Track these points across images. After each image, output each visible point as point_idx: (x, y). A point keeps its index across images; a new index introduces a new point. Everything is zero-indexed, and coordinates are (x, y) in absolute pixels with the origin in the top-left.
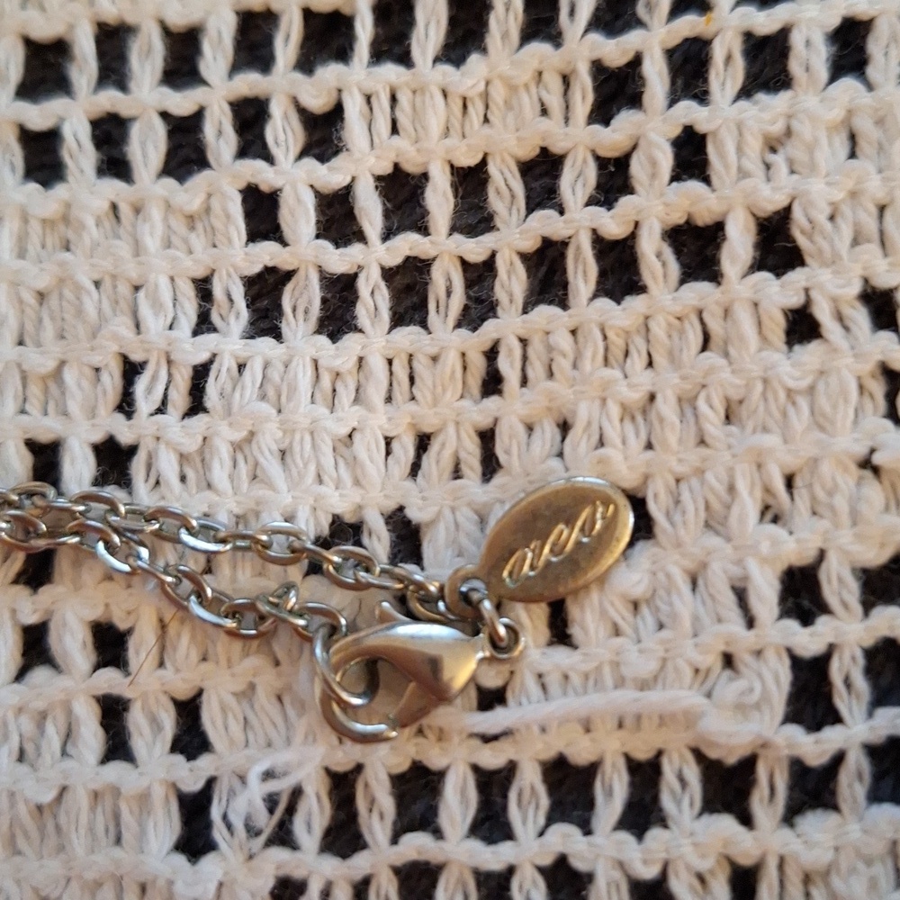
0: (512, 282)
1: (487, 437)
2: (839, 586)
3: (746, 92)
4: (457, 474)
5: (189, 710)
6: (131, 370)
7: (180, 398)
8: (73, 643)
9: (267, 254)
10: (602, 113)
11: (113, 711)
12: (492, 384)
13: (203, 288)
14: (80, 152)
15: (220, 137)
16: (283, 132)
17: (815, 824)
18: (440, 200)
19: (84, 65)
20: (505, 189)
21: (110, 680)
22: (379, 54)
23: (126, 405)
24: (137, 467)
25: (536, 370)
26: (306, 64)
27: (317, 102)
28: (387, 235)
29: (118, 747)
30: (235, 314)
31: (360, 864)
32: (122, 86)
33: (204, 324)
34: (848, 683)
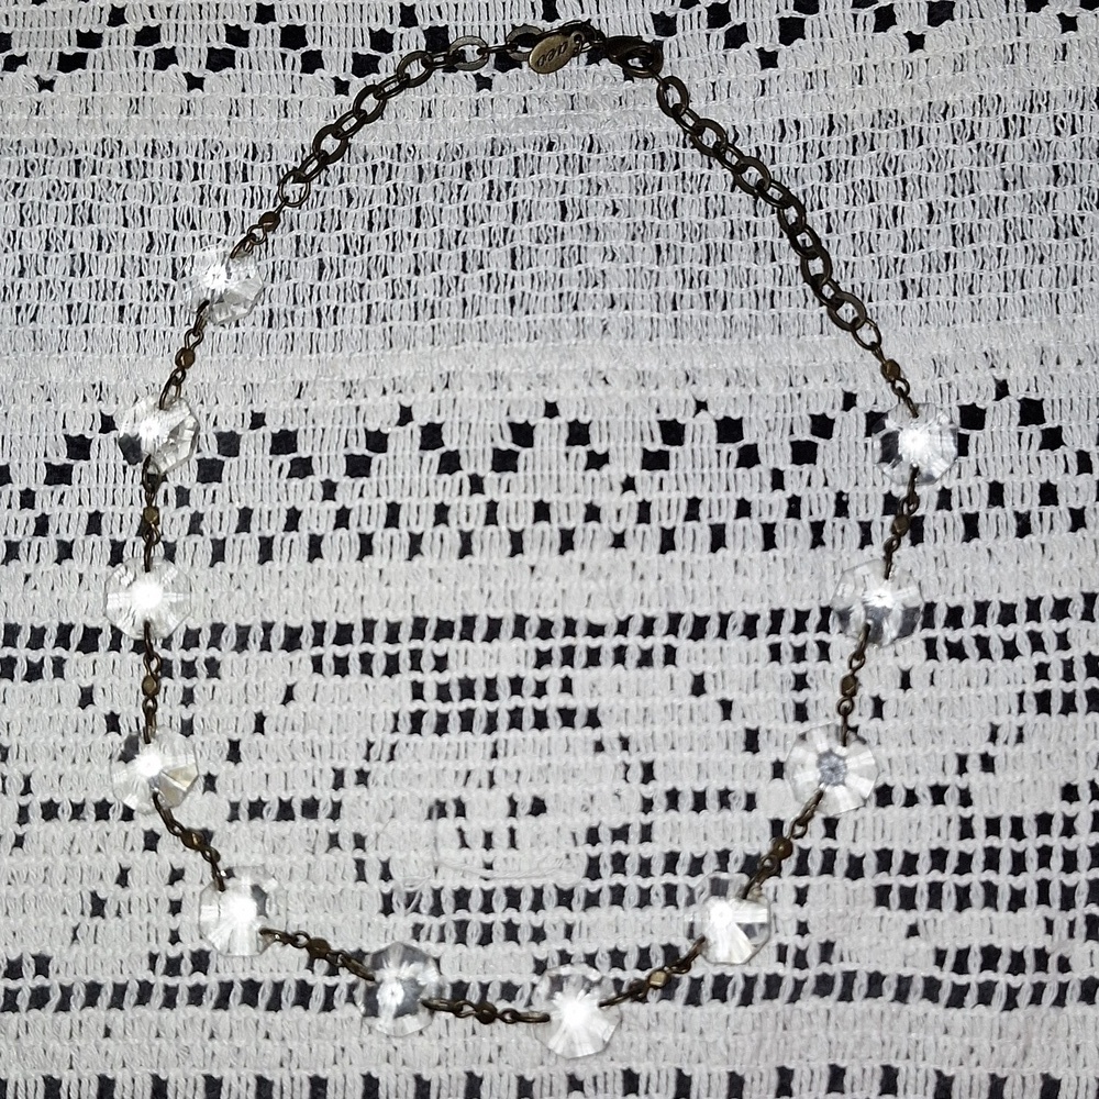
0: (503, 720)
1: (491, 774)
2: (604, 834)
3: (586, 666)
4: (480, 786)
5: (386, 866)
6: (370, 745)
7: (386, 755)
8: (346, 841)
9: (418, 705)
10: (538, 666)
11: (360, 864)
12: (495, 755)
13: (396, 717)
14: (355, 665)
15: (405, 662)
16: (427, 662)
17: (593, 911)
18: (480, 689)
19: (358, 634)
20: (503, 688)
21: (359, 854)
22: (462, 638)
23: (367, 758)
24: (370, 780)
25: (511, 752)
26: (437, 639)
27: (440, 653)
28: (461, 700)
29: (361, 877)
30: (405, 725)
31: (443, 919)
32: (371, 642)
33: (395, 730)
34: (605, 866)
